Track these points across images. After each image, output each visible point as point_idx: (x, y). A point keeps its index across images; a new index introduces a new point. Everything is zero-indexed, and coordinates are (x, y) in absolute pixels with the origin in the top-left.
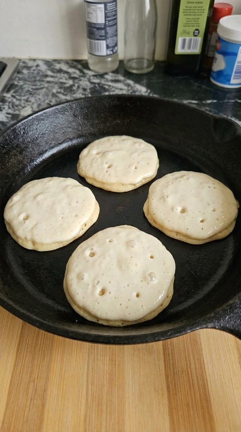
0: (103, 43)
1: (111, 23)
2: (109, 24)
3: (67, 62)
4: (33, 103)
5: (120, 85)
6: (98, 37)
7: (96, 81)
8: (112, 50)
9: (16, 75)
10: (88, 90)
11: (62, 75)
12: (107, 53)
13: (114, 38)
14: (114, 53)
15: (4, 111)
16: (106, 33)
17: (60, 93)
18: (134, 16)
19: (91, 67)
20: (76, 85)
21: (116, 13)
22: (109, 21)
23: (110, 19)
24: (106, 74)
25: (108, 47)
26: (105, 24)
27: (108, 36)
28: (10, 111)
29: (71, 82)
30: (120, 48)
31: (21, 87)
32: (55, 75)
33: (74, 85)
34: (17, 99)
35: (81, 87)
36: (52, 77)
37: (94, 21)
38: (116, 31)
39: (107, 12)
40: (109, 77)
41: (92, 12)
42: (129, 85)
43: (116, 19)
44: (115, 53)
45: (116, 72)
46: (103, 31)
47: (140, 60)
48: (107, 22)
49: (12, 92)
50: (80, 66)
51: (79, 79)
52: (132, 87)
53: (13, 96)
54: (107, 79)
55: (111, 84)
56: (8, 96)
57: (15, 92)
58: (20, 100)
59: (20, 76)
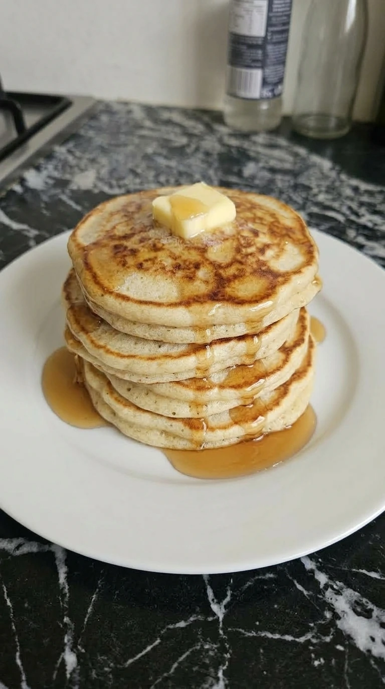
0: (257, 75)
1: (277, 38)
2: (272, 39)
3: (185, 112)
4: (103, 166)
5: (277, 153)
6: (248, 62)
7: (234, 142)
8: (272, 91)
9: (85, 121)
10: (215, 157)
11: (169, 128)
12: (261, 94)
13: (280, 67)
14: (274, 96)
15: (45, 173)
16: (265, 55)
17: (160, 155)
18: (322, 32)
19: (228, 120)
20: (193, 146)
21: (288, 21)
22: (273, 33)
23: (275, 29)
24: (256, 133)
25: (265, 83)
26: (265, 38)
27: (268, 61)
28: (56, 174)
29: (184, 140)
30: (288, 89)
31: (90, 140)
32: (157, 127)
33: (188, 145)
34: (75, 157)
35: (202, 150)
36: (151, 129)
37: (244, 31)
38: (285, 54)
39: (271, 15)
40: (261, 139)
41: (243, 13)
42: (296, 155)
43: (287, 31)
44: (276, 96)
45: (275, 131)
46: (260, 52)
47: (323, 116)
48: (269, 34)
49: (71, 145)
50: (206, 118)
51: (200, 137)
52: (304, 159)
53: (69, 151)
54: (255, 143)
55: (260, 149)
56: (61, 151)
57: (76, 146)
58: (80, 158)
59: (93, 123)
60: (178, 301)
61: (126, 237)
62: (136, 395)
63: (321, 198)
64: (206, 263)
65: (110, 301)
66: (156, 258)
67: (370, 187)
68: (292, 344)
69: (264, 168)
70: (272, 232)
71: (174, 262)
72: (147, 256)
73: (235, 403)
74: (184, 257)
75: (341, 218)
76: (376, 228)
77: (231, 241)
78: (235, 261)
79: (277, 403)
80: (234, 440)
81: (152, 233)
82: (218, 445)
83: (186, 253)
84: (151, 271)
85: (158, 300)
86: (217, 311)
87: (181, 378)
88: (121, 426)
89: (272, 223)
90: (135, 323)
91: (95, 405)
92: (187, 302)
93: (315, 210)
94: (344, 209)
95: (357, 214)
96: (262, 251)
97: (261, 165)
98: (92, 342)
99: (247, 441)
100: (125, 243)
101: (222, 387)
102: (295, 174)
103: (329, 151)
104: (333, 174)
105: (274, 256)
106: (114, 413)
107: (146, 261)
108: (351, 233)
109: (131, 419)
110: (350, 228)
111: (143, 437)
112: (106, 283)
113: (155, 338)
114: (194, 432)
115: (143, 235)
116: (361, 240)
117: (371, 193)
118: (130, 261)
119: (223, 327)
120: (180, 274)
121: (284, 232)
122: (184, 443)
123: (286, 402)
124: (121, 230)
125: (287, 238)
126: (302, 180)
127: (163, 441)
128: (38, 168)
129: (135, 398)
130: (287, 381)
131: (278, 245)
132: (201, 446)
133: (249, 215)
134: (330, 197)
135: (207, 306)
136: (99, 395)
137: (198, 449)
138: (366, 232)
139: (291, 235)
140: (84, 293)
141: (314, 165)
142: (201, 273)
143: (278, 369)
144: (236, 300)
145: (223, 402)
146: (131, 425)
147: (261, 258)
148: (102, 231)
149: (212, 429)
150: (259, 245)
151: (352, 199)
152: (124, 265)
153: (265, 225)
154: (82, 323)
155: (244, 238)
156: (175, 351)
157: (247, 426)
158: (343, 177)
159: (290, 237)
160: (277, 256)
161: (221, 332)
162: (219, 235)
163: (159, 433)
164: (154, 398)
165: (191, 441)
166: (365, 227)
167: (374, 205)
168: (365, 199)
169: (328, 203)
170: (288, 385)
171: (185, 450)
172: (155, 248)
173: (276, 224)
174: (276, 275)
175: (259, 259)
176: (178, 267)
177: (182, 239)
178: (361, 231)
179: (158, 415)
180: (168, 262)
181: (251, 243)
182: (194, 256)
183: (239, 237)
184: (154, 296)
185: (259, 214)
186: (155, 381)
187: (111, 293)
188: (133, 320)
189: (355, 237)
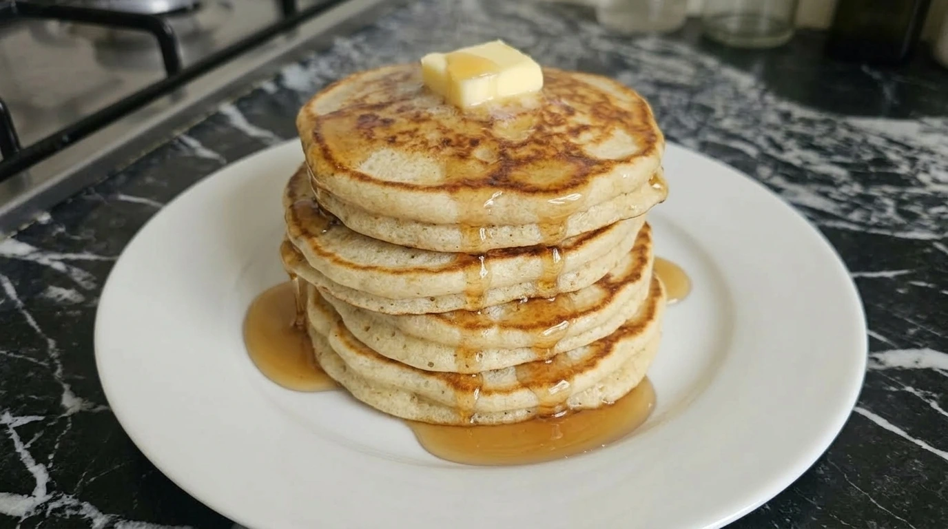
5: (671, 63)
7: (606, 46)
10: (572, 63)
15: (313, 71)
19: (604, 18)
20: (541, 49)
24: (643, 35)
29: (530, 41)
33: (535, 47)
35: (554, 54)
40: (648, 44)
42: (700, 66)
45: (675, 35)
49: (360, 39)
50: (571, 15)
51: (556, 37)
52: (711, 73)
53: (357, 47)
54: (639, 48)
55: (644, 57)
56: (343, 45)
57: (367, 41)
58: (369, 56)
59: (401, 13)
60: (441, 184)
61: (380, 106)
62: (376, 336)
63: (727, 123)
64: (488, 140)
65: (342, 182)
66: (416, 130)
67: (810, 114)
68: (621, 279)
69: (645, 81)
70: (596, 113)
71: (443, 136)
72: (405, 128)
73: (525, 356)
74: (458, 131)
75: (751, 151)
76: (808, 167)
77: (529, 116)
78: (533, 140)
79: (591, 364)
80: (521, 415)
81: (416, 102)
82: (495, 419)
83: (462, 125)
84: (406, 146)
85: (411, 182)
86: (496, 202)
87: (444, 307)
88: (352, 385)
89: (599, 104)
90: (376, 216)
91: (317, 356)
92: (452, 187)
93: (712, 138)
94: (761, 141)
95: (780, 148)
96: (577, 131)
97: (641, 77)
98: (316, 248)
99: (543, 417)
100: (377, 113)
101: (504, 325)
102: (692, 91)
103: (758, 67)
104: (754, 95)
105: (594, 140)
106: (344, 367)
107: (403, 133)
108: (765, 171)
109: (367, 373)
110: (764, 164)
111: (383, 403)
112: (339, 157)
113: (406, 241)
114: (459, 394)
115: (405, 103)
116: (778, 181)
117: (809, 123)
118: (379, 133)
119: (505, 229)
120: (448, 150)
121: (615, 115)
122: (444, 412)
123: (605, 365)
124: (375, 99)
125: (617, 123)
126: (702, 99)
127: (413, 411)
128: (304, 64)
129: (375, 340)
130: (610, 336)
131: (603, 128)
132: (470, 418)
133: (566, 91)
134: (740, 123)
135: (481, 194)
136: (324, 340)
137: (466, 422)
138: (788, 172)
139: (625, 119)
140: (310, 177)
141: (726, 81)
142: (479, 153)
143: (594, 309)
144: (524, 188)
145: (506, 352)
146: (367, 382)
147: (573, 140)
148: (349, 100)
149: (488, 392)
150: (572, 125)
151: (776, 128)
152: (369, 138)
153: (588, 104)
154: (304, 225)
155: (552, 115)
156: (436, 263)
157: (541, 391)
158: (770, 98)
159: (622, 122)
160: (597, 141)
161: (503, 238)
162: (514, 108)
163: (408, 398)
164: (402, 340)
165: (456, 409)
166: (788, 165)
167: (811, 138)
168: (798, 128)
169: (736, 131)
170: (612, 341)
171: (445, 425)
172: (418, 119)
173: (606, 105)
174: (590, 162)
175: (568, 141)
176: (447, 142)
177: (458, 109)
178: (780, 170)
179: (408, 367)
180: (433, 136)
181: (560, 121)
182: (473, 131)
183: (544, 113)
184: (407, 178)
185: (582, 91)
186: (405, 311)
187: (345, 171)
188: (374, 211)
189: (770, 177)
